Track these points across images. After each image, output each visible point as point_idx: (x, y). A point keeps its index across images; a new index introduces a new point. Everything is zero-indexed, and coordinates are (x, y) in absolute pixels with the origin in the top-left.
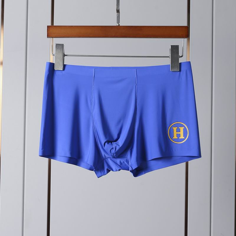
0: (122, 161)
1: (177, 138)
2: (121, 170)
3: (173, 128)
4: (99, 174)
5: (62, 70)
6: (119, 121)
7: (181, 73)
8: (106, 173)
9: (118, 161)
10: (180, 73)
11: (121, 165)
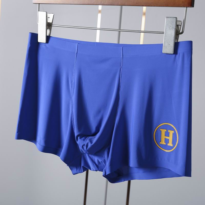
0: (100, 161)
1: (165, 144)
2: (98, 171)
3: (161, 130)
4: (75, 170)
5: (45, 42)
6: (99, 112)
7: (177, 56)
8: (82, 171)
9: (96, 159)
10: (175, 57)
11: (99, 164)
